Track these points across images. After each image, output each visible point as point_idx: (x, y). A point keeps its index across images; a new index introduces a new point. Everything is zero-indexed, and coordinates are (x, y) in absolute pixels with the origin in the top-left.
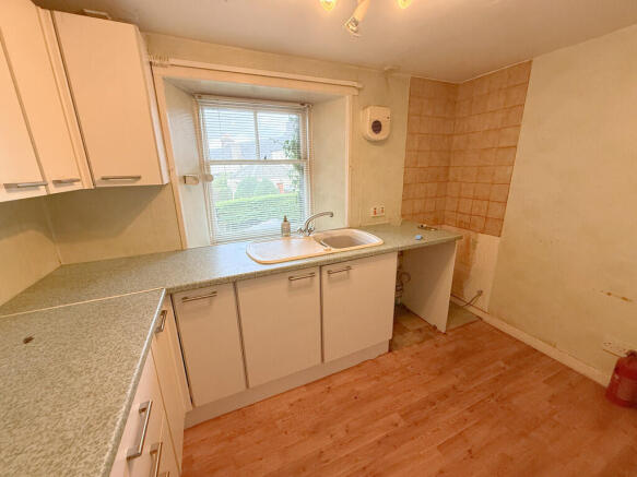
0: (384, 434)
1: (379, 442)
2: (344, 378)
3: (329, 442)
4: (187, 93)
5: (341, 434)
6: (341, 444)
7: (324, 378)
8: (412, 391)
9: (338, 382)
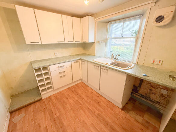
0: (91, 109)
1: (89, 109)
2: (103, 99)
3: (86, 99)
4: (105, 23)
5: (88, 101)
6: (86, 101)
7: (100, 95)
8: (108, 117)
9: (101, 98)
